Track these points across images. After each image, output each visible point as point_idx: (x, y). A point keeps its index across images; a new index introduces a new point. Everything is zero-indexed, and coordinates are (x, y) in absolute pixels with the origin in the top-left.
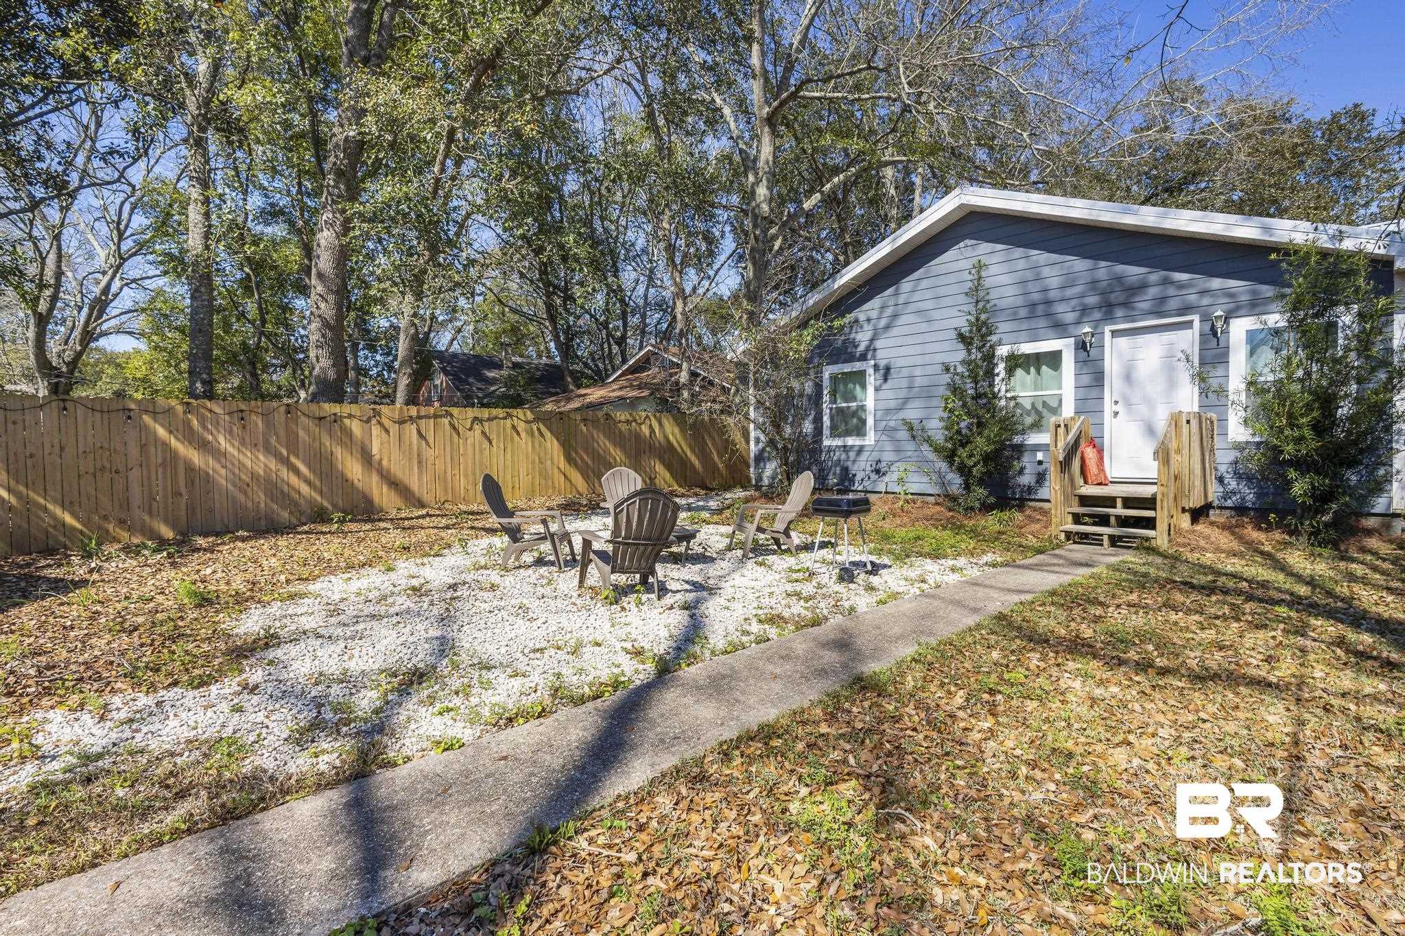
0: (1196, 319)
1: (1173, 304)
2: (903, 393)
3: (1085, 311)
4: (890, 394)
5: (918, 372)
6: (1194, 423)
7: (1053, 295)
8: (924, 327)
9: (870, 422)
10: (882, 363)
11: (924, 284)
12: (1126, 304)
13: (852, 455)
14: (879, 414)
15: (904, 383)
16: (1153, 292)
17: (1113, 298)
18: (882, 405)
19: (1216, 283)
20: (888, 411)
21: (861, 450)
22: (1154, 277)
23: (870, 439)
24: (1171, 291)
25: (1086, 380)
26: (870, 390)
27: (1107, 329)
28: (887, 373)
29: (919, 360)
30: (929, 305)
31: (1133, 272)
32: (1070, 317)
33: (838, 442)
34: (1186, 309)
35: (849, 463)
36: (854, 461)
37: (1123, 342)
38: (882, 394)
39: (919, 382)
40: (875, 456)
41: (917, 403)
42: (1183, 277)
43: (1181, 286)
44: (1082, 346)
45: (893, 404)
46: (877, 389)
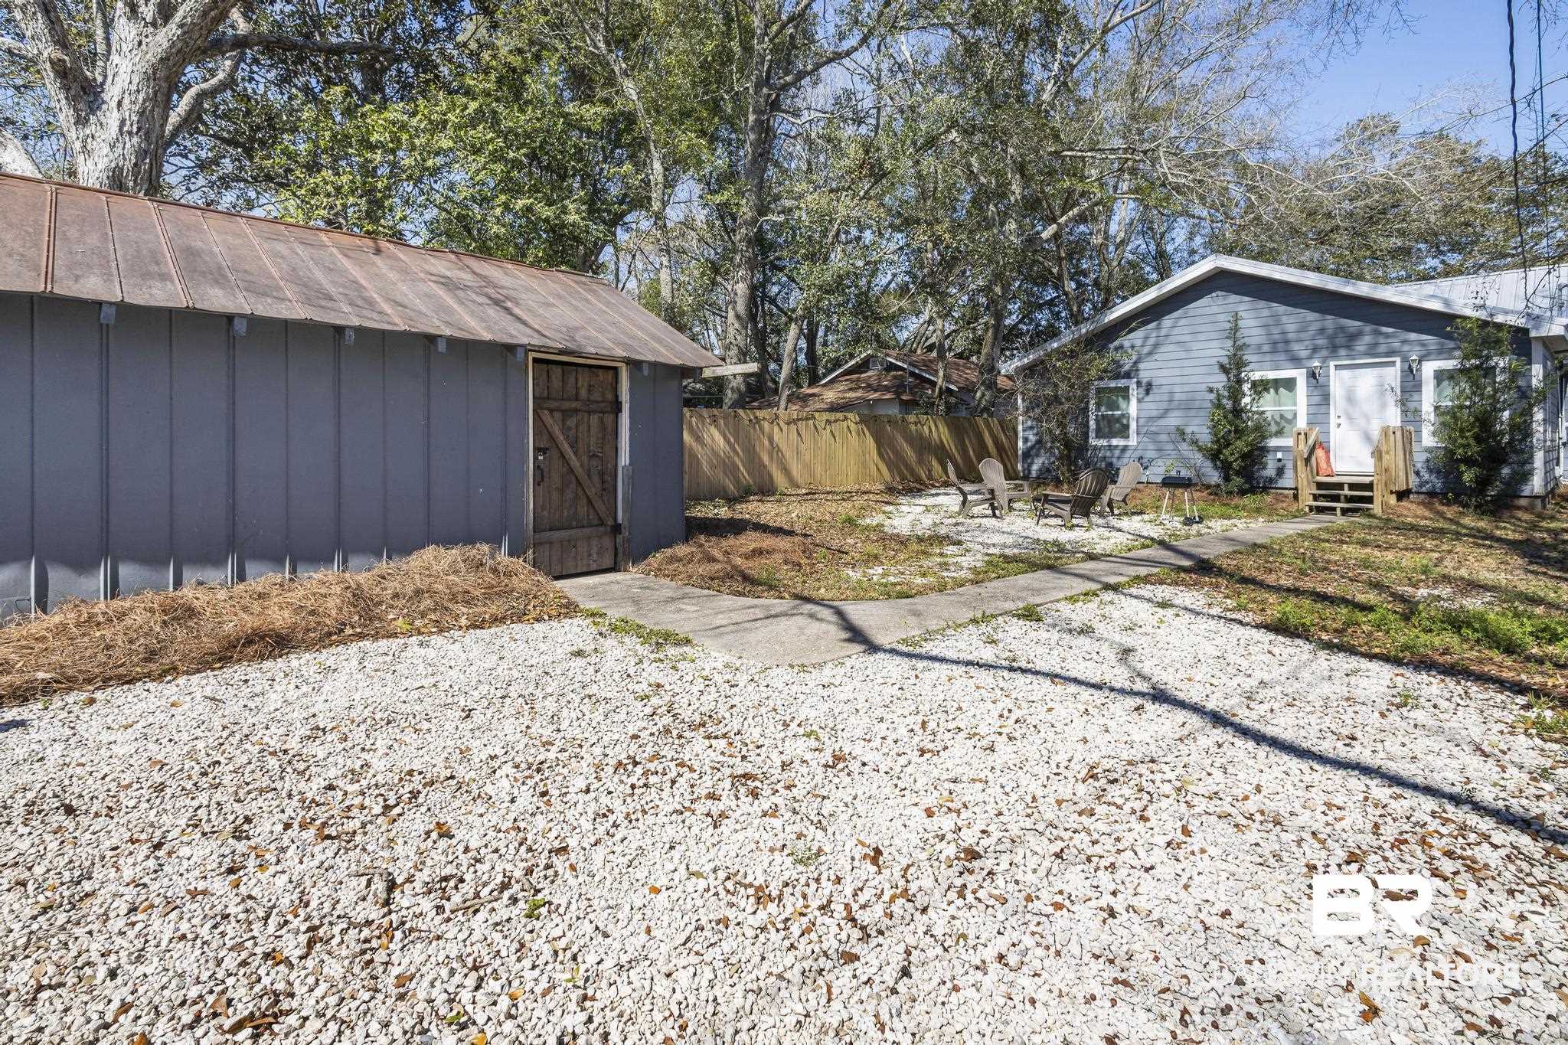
0: (1398, 360)
1: (1382, 349)
2: (1165, 405)
3: (1315, 349)
4: (1153, 406)
5: (1177, 389)
6: (1399, 434)
7: (1291, 336)
8: (1183, 355)
9: (1133, 426)
10: (1144, 381)
11: (1183, 322)
12: (1348, 347)
13: (1117, 453)
14: (1142, 421)
15: (1166, 397)
16: (1367, 339)
17: (1338, 341)
18: (1143, 414)
19: (1413, 336)
20: (1150, 418)
21: (1125, 449)
22: (1368, 328)
23: (1133, 441)
24: (1381, 340)
25: (1316, 399)
26: (1134, 402)
27: (1332, 364)
28: (1148, 388)
29: (1178, 380)
30: (1187, 338)
31: (1353, 324)
32: (1304, 354)
33: (1103, 442)
34: (1391, 353)
35: (1114, 460)
36: (1119, 458)
37: (1345, 373)
38: (1144, 405)
39: (1177, 396)
40: (1138, 454)
41: (1176, 413)
42: (1390, 330)
43: (1387, 336)
44: (1312, 375)
45: (1154, 413)
46: (1139, 401)
